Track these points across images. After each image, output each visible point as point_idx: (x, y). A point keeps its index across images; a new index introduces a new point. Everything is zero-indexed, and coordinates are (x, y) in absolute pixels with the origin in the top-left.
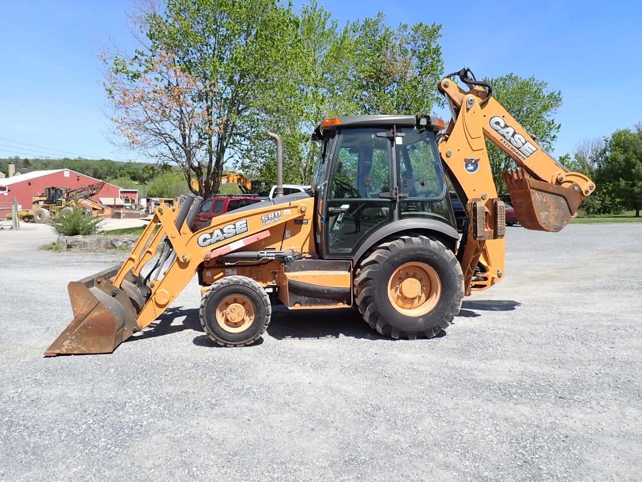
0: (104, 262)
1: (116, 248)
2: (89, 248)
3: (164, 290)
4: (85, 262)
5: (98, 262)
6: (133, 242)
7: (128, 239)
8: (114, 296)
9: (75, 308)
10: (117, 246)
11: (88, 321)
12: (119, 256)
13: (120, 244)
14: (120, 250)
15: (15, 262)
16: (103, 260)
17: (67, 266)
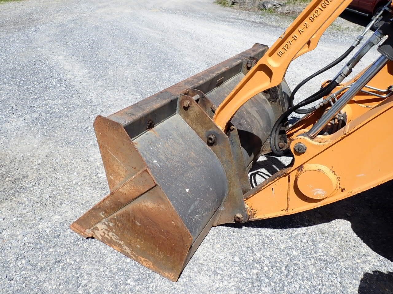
0: (254, 22)
1: (266, 9)
2: (246, 6)
3: (325, 169)
4: (239, 19)
5: (248, 21)
6: (281, 6)
7: (277, 2)
8: (210, 145)
9: (111, 174)
10: (267, 8)
11: (133, 210)
12: (267, 18)
13: (270, 6)
14: (268, 12)
15: (193, 11)
16: (253, 20)
17: (224, 21)
